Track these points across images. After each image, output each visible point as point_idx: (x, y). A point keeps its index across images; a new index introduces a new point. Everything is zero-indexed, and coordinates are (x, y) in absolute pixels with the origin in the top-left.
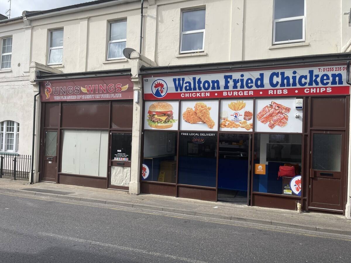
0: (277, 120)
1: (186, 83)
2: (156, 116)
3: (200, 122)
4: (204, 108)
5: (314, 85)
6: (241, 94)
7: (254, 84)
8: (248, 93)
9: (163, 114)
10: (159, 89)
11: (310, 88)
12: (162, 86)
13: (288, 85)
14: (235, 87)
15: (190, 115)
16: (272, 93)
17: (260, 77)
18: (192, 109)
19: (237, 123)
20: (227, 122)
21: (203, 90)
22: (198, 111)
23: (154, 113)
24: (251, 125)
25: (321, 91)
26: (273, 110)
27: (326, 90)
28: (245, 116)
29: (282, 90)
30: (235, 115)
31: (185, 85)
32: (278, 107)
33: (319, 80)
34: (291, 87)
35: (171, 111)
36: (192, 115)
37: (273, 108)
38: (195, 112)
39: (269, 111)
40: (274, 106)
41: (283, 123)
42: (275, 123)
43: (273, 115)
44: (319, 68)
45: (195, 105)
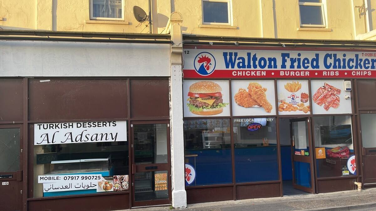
0: (331, 102)
1: (239, 59)
2: (200, 99)
3: (256, 106)
4: (258, 89)
5: (359, 69)
6: (297, 74)
7: (310, 65)
8: (305, 74)
9: (210, 96)
10: (205, 64)
11: (356, 71)
12: (208, 60)
13: (340, 67)
14: (292, 66)
15: (243, 97)
16: (326, 75)
17: (315, 58)
18: (245, 90)
19: (295, 106)
20: (285, 105)
21: (258, 68)
22: (252, 93)
23: (197, 96)
24: (308, 108)
25: (364, 75)
26: (326, 91)
27: (367, 73)
28: (301, 97)
29: (335, 71)
30: (292, 97)
31: (237, 61)
32: (330, 88)
33: (362, 63)
34: (342, 69)
35: (220, 93)
36: (246, 97)
37: (327, 89)
38: (249, 94)
39: (323, 93)
40: (327, 88)
41: (336, 104)
42: (329, 105)
43: (327, 97)
44: (363, 52)
45: (248, 85)
